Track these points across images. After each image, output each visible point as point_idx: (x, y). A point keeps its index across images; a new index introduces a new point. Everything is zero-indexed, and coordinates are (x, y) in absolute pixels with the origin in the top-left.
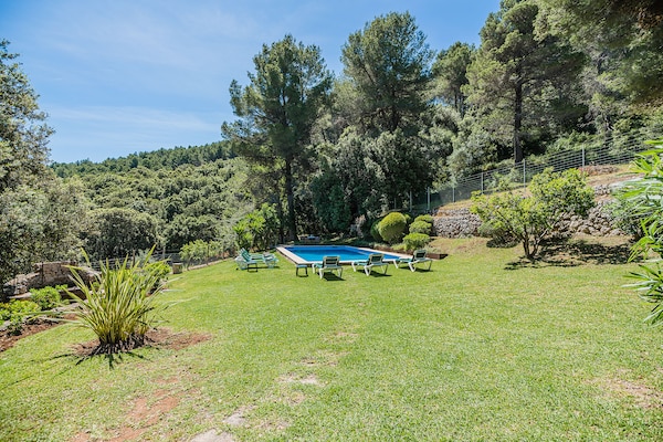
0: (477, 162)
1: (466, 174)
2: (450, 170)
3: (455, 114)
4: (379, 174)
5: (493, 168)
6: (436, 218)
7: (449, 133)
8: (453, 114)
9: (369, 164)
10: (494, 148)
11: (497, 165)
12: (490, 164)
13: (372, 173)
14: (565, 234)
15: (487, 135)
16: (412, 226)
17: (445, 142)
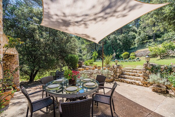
0: (143, 40)
1: (140, 43)
2: (135, 42)
3: (136, 28)
4: (121, 44)
5: (147, 42)
6: (136, 53)
7: (135, 33)
8: (135, 28)
9: (118, 41)
10: (147, 37)
11: (148, 41)
12: (146, 41)
13: (119, 43)
14: (169, 55)
15: (145, 34)
16: (131, 55)
17: (133, 35)
